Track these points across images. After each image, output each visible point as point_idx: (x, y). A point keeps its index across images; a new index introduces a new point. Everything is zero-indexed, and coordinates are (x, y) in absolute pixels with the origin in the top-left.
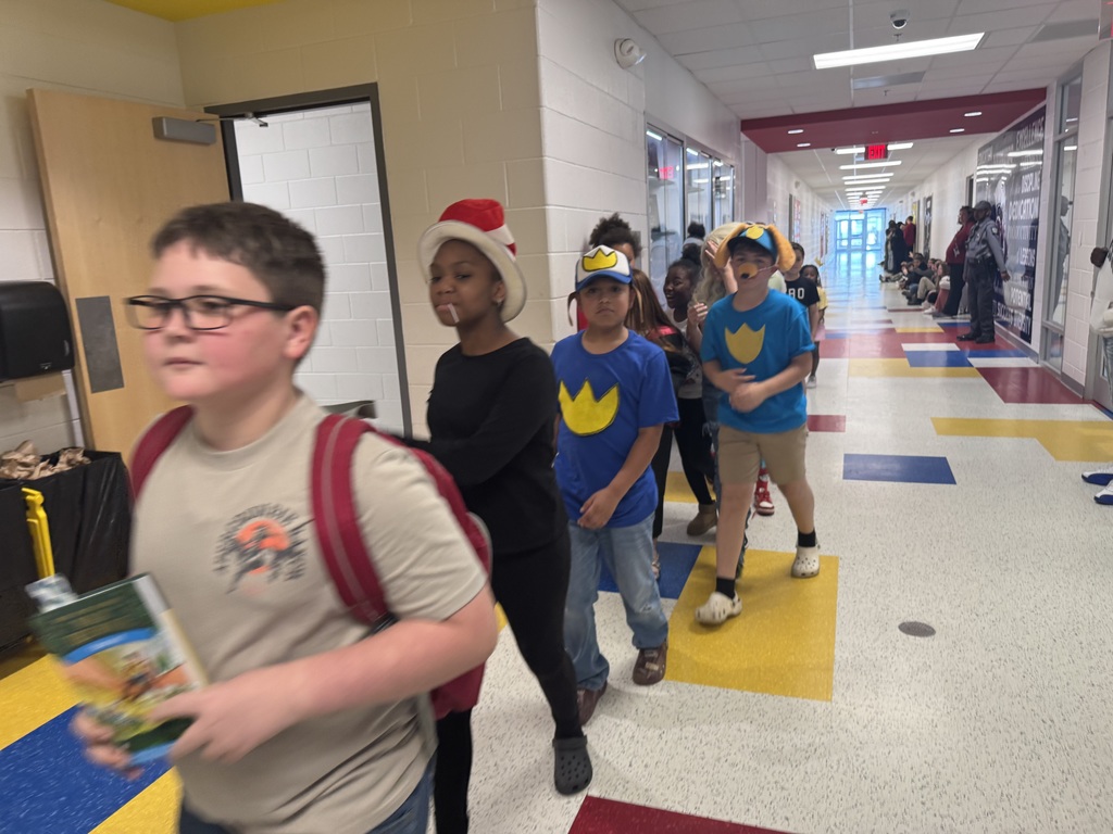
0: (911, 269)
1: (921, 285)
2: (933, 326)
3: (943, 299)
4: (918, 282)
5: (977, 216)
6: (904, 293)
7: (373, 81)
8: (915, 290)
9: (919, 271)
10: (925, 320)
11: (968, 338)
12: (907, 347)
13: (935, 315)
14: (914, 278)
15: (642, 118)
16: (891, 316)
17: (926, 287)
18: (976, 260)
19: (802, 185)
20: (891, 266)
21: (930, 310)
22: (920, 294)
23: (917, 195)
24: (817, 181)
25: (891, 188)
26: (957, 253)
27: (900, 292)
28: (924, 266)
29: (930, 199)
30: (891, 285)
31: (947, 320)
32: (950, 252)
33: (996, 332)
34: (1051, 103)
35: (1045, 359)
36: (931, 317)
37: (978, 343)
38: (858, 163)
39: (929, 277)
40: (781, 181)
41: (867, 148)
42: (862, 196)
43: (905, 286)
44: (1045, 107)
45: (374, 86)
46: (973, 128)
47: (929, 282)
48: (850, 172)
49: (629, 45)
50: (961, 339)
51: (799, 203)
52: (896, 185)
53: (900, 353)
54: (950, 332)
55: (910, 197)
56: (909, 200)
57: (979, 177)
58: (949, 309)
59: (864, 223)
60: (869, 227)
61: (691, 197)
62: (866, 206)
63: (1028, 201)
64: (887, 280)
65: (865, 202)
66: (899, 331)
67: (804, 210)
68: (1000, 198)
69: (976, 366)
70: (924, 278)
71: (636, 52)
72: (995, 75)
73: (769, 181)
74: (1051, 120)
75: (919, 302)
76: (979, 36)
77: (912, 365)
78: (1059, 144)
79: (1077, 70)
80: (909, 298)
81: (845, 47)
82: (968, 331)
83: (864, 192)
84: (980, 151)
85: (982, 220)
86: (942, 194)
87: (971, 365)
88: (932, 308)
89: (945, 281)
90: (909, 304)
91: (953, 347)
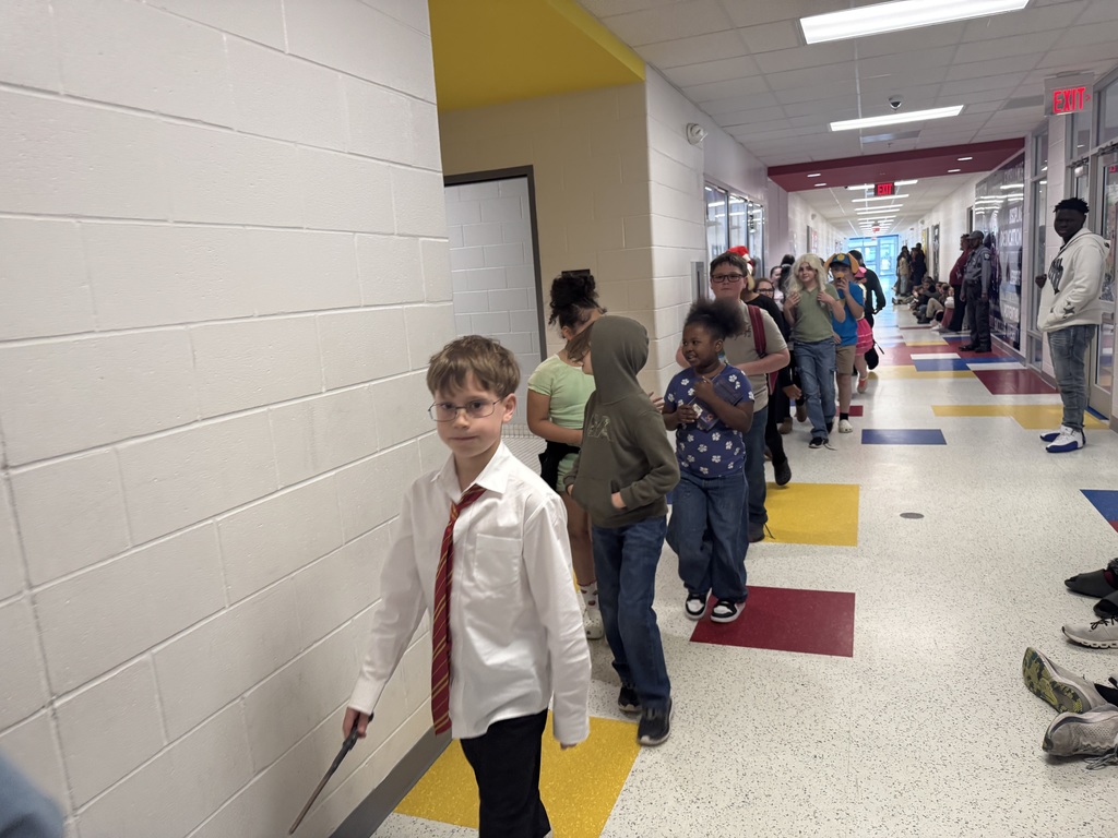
0: (921, 291)
1: (929, 305)
2: (940, 340)
3: (948, 317)
4: (926, 303)
5: (974, 243)
6: (914, 314)
7: (529, 164)
8: (925, 310)
9: (928, 293)
10: (934, 335)
11: (968, 349)
12: (915, 357)
13: (941, 331)
14: (924, 300)
15: (702, 177)
16: (903, 333)
17: (934, 307)
18: (973, 281)
19: (818, 218)
20: (903, 290)
21: (937, 327)
22: (929, 313)
23: (926, 222)
24: (833, 213)
25: (901, 217)
26: (959, 275)
27: (911, 313)
28: (932, 289)
29: (937, 227)
30: (902, 306)
31: (953, 335)
32: (953, 275)
33: (993, 343)
34: (1029, 150)
35: (1031, 362)
36: (938, 333)
37: (977, 352)
38: (869, 197)
39: (937, 298)
40: (800, 214)
41: (876, 186)
42: (874, 225)
43: (916, 307)
44: (1024, 154)
45: (530, 168)
46: (967, 169)
47: (937, 302)
48: (863, 204)
49: (696, 129)
50: (963, 350)
51: (816, 233)
52: (906, 214)
53: (909, 362)
54: (953, 345)
55: (920, 225)
56: (919, 228)
57: (977, 206)
58: (954, 326)
59: (877, 249)
60: (883, 253)
61: (734, 233)
62: (878, 234)
63: (1014, 231)
64: (900, 302)
65: (877, 230)
66: (909, 344)
67: (820, 239)
68: (994, 226)
69: (972, 369)
70: (932, 299)
71: (701, 133)
72: (979, 130)
73: (790, 215)
74: (1028, 163)
75: (928, 320)
76: (960, 107)
77: (918, 370)
78: (1035, 184)
79: (1045, 125)
80: (919, 317)
81: (855, 116)
82: (969, 343)
83: (876, 221)
84: (977, 186)
85: (977, 247)
86: (948, 223)
87: (968, 369)
88: (939, 326)
89: (950, 300)
90: (919, 323)
91: (955, 356)
